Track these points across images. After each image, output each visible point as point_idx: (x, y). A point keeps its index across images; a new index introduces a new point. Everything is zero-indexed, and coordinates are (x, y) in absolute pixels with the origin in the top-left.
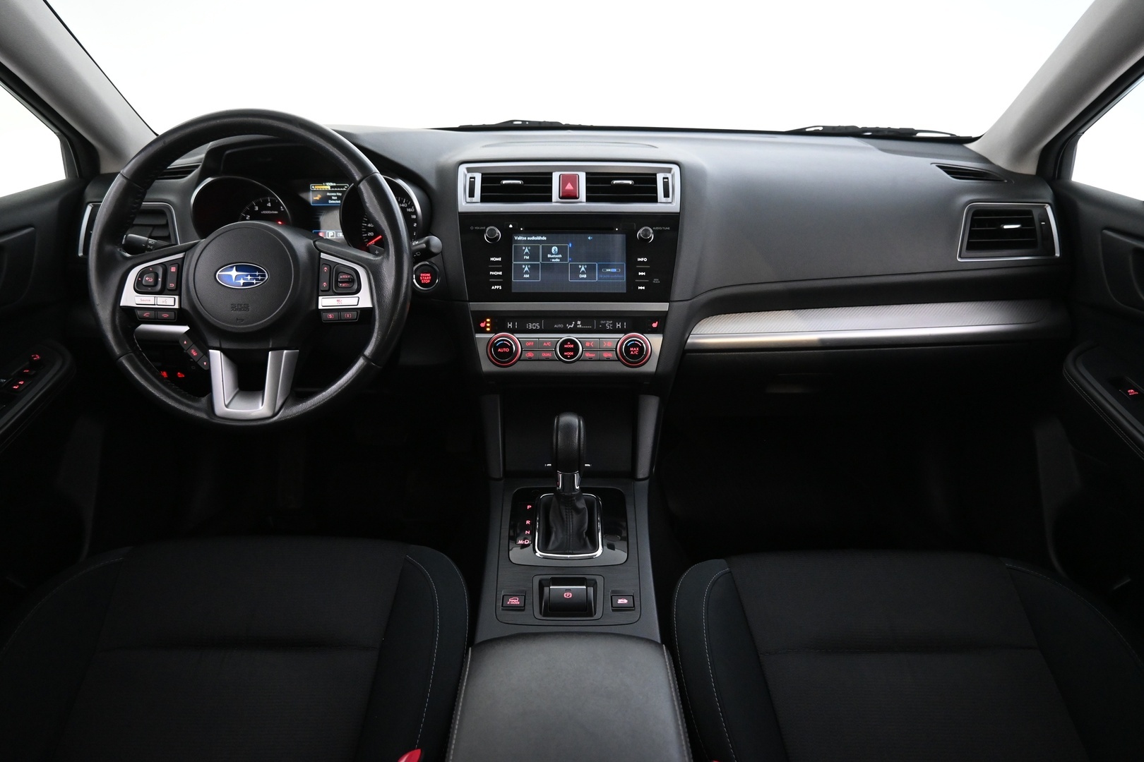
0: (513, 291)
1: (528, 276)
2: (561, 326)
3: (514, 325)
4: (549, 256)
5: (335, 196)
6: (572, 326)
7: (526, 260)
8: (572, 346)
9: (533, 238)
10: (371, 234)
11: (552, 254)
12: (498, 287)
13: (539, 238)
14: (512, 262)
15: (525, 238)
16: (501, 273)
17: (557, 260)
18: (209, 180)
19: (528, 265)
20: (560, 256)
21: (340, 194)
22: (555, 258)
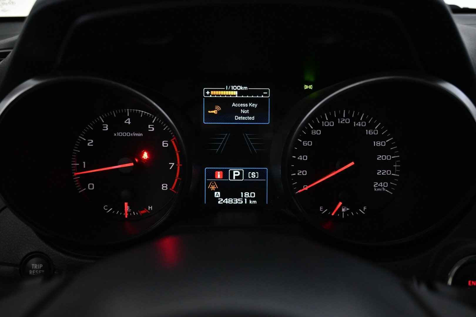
5: (245, 108)
10: (303, 173)
18: (30, 84)
21: (255, 105)
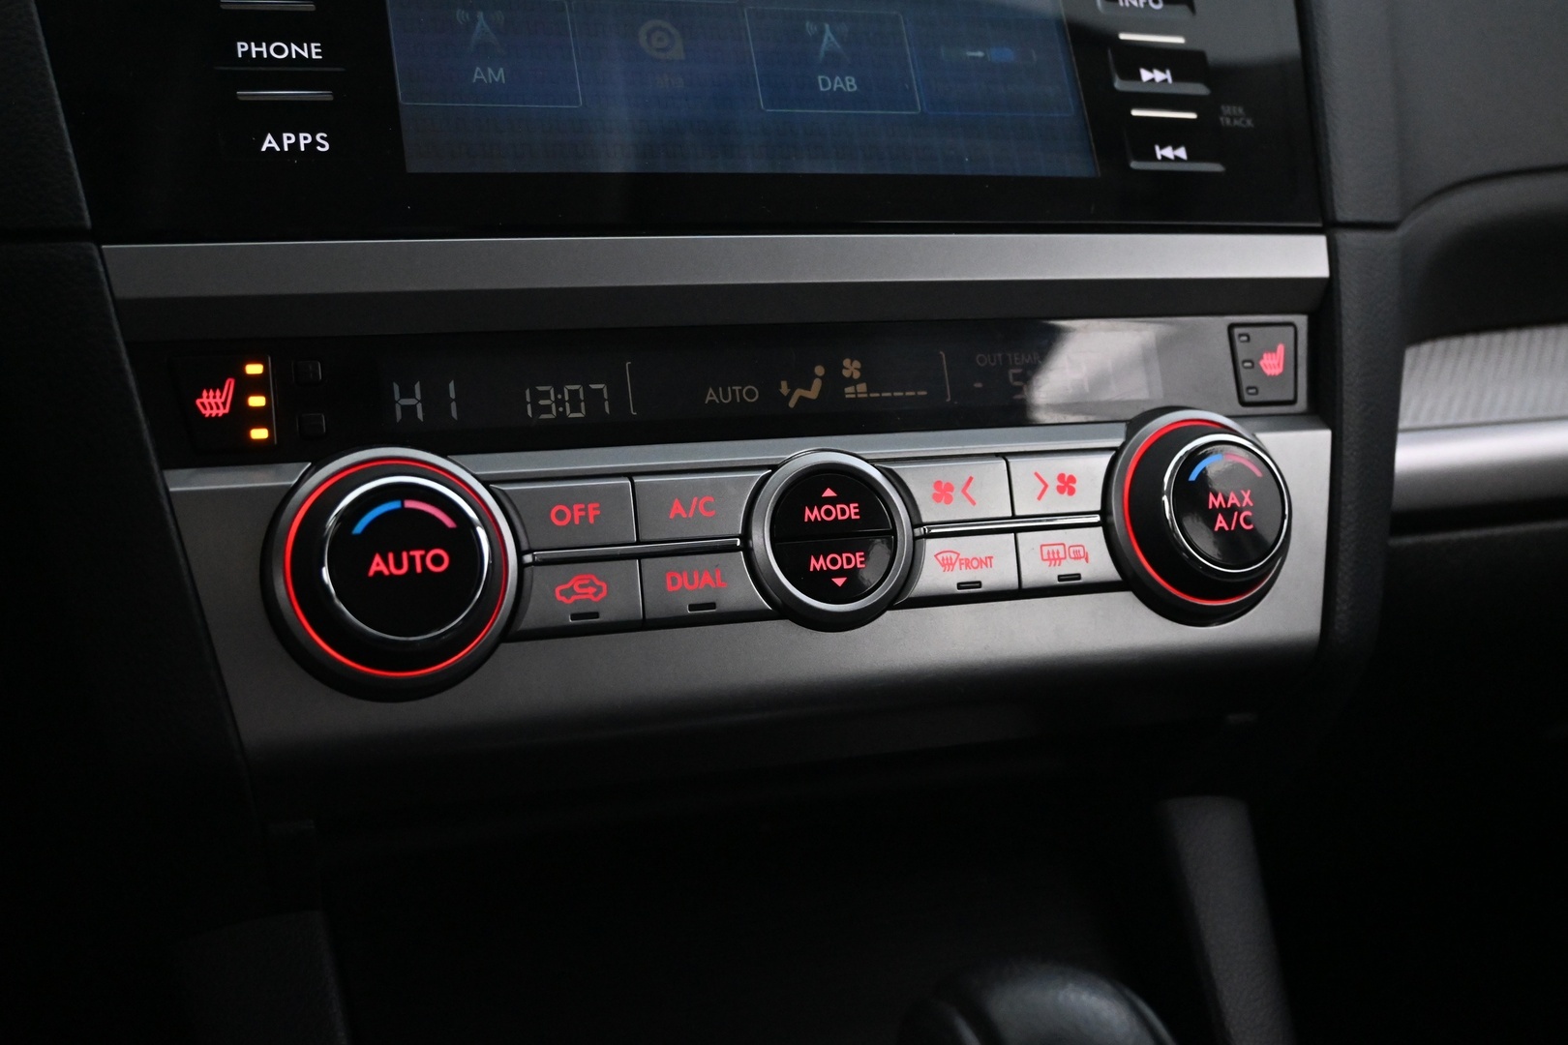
0: (415, 165)
1: (496, 75)
2: (745, 393)
3: (435, 400)
6: (813, 393)
8: (852, 511)
12: (305, 139)
16: (313, 51)
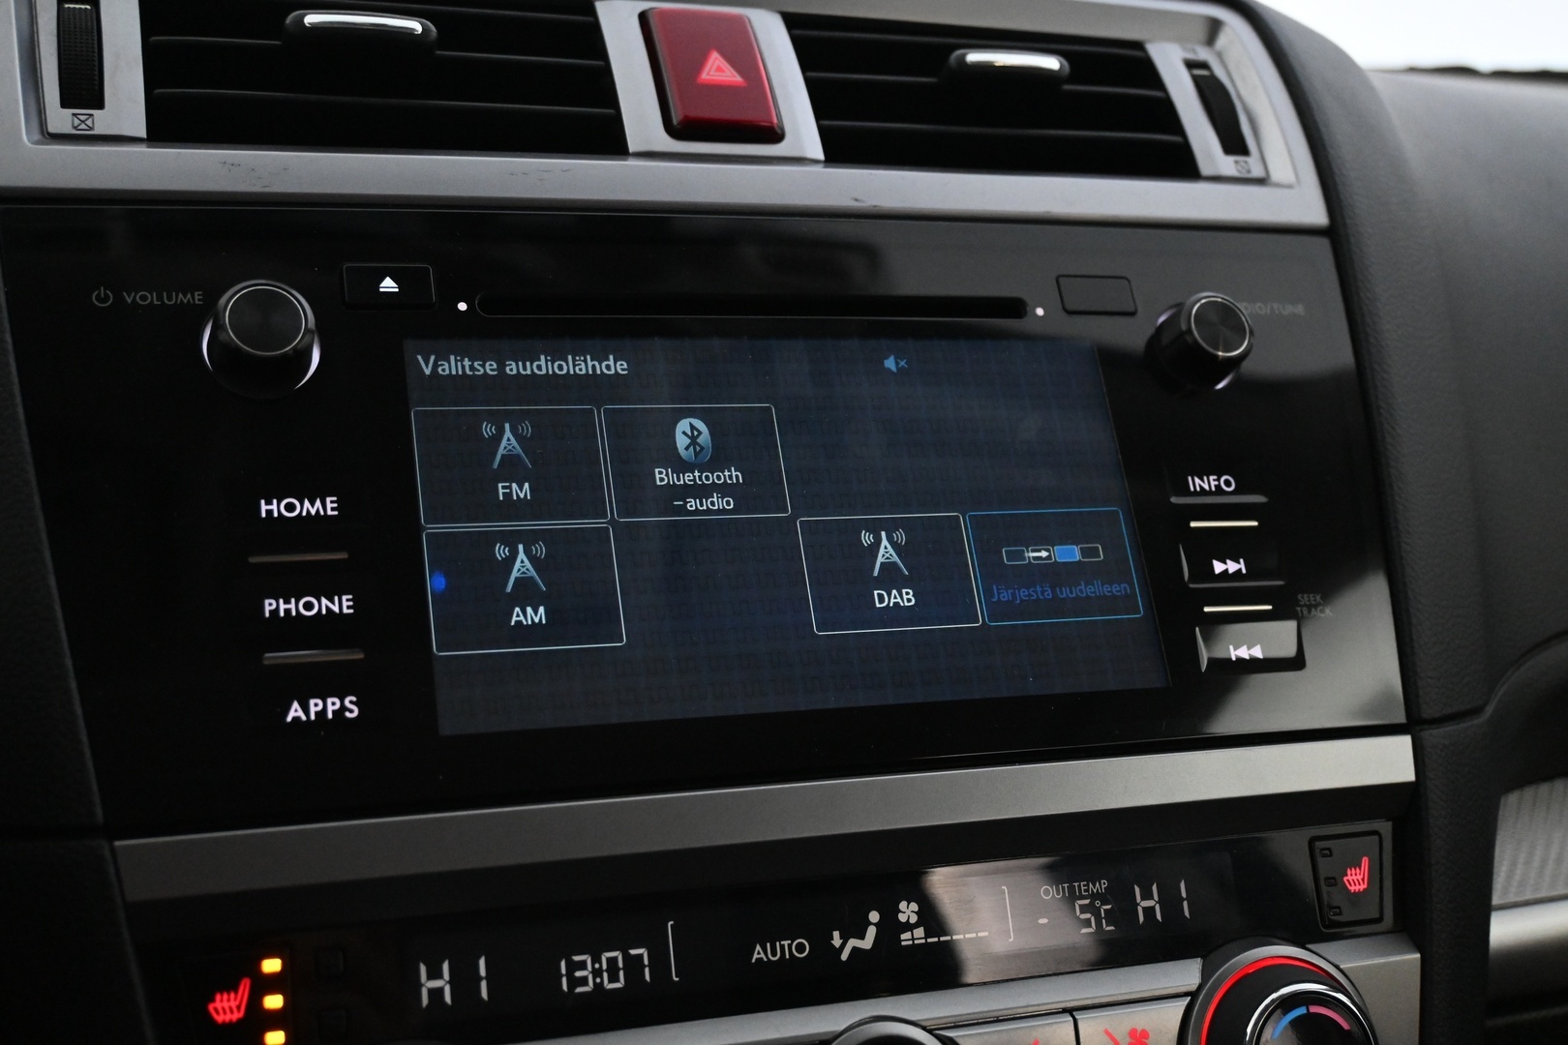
0: (448, 727)
1: (536, 615)
2: (794, 948)
3: (464, 982)
4: (662, 476)
6: (867, 943)
7: (512, 509)
9: (543, 366)
11: (681, 466)
12: (333, 705)
13: (583, 366)
14: (419, 529)
15: (490, 368)
16: (344, 605)
17: (717, 502)
19: (529, 539)
20: (733, 475)
22: (702, 491)
